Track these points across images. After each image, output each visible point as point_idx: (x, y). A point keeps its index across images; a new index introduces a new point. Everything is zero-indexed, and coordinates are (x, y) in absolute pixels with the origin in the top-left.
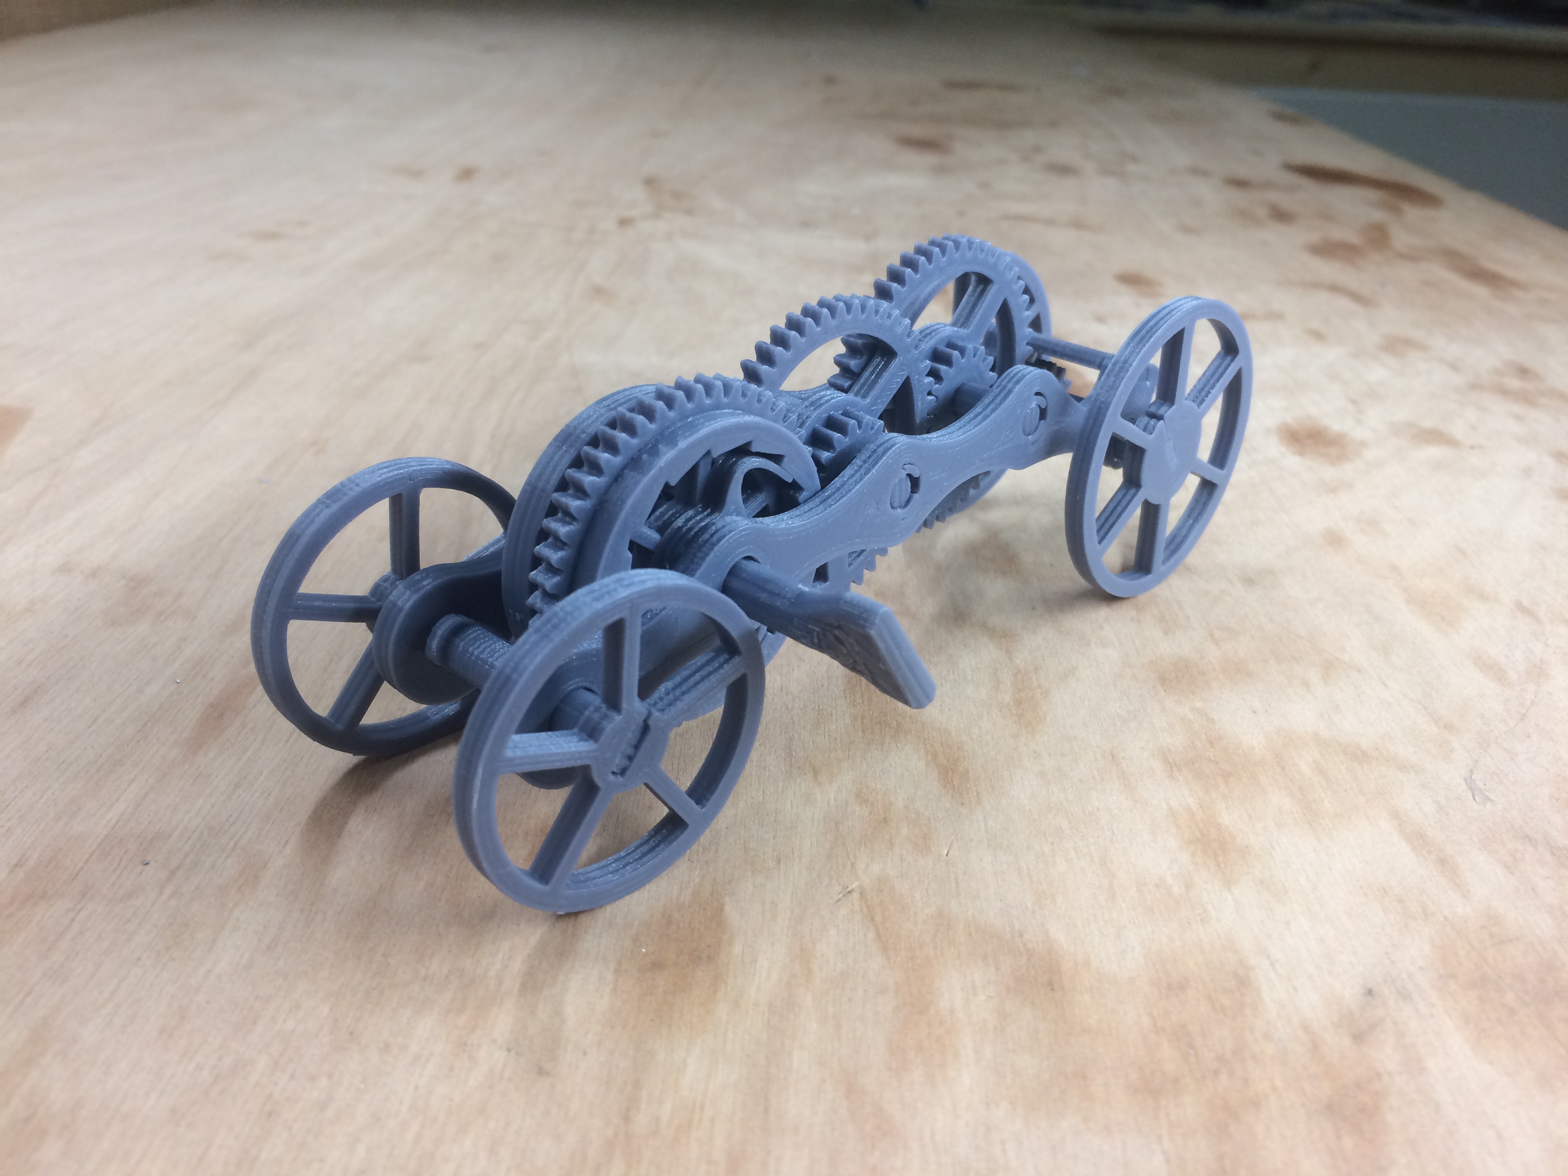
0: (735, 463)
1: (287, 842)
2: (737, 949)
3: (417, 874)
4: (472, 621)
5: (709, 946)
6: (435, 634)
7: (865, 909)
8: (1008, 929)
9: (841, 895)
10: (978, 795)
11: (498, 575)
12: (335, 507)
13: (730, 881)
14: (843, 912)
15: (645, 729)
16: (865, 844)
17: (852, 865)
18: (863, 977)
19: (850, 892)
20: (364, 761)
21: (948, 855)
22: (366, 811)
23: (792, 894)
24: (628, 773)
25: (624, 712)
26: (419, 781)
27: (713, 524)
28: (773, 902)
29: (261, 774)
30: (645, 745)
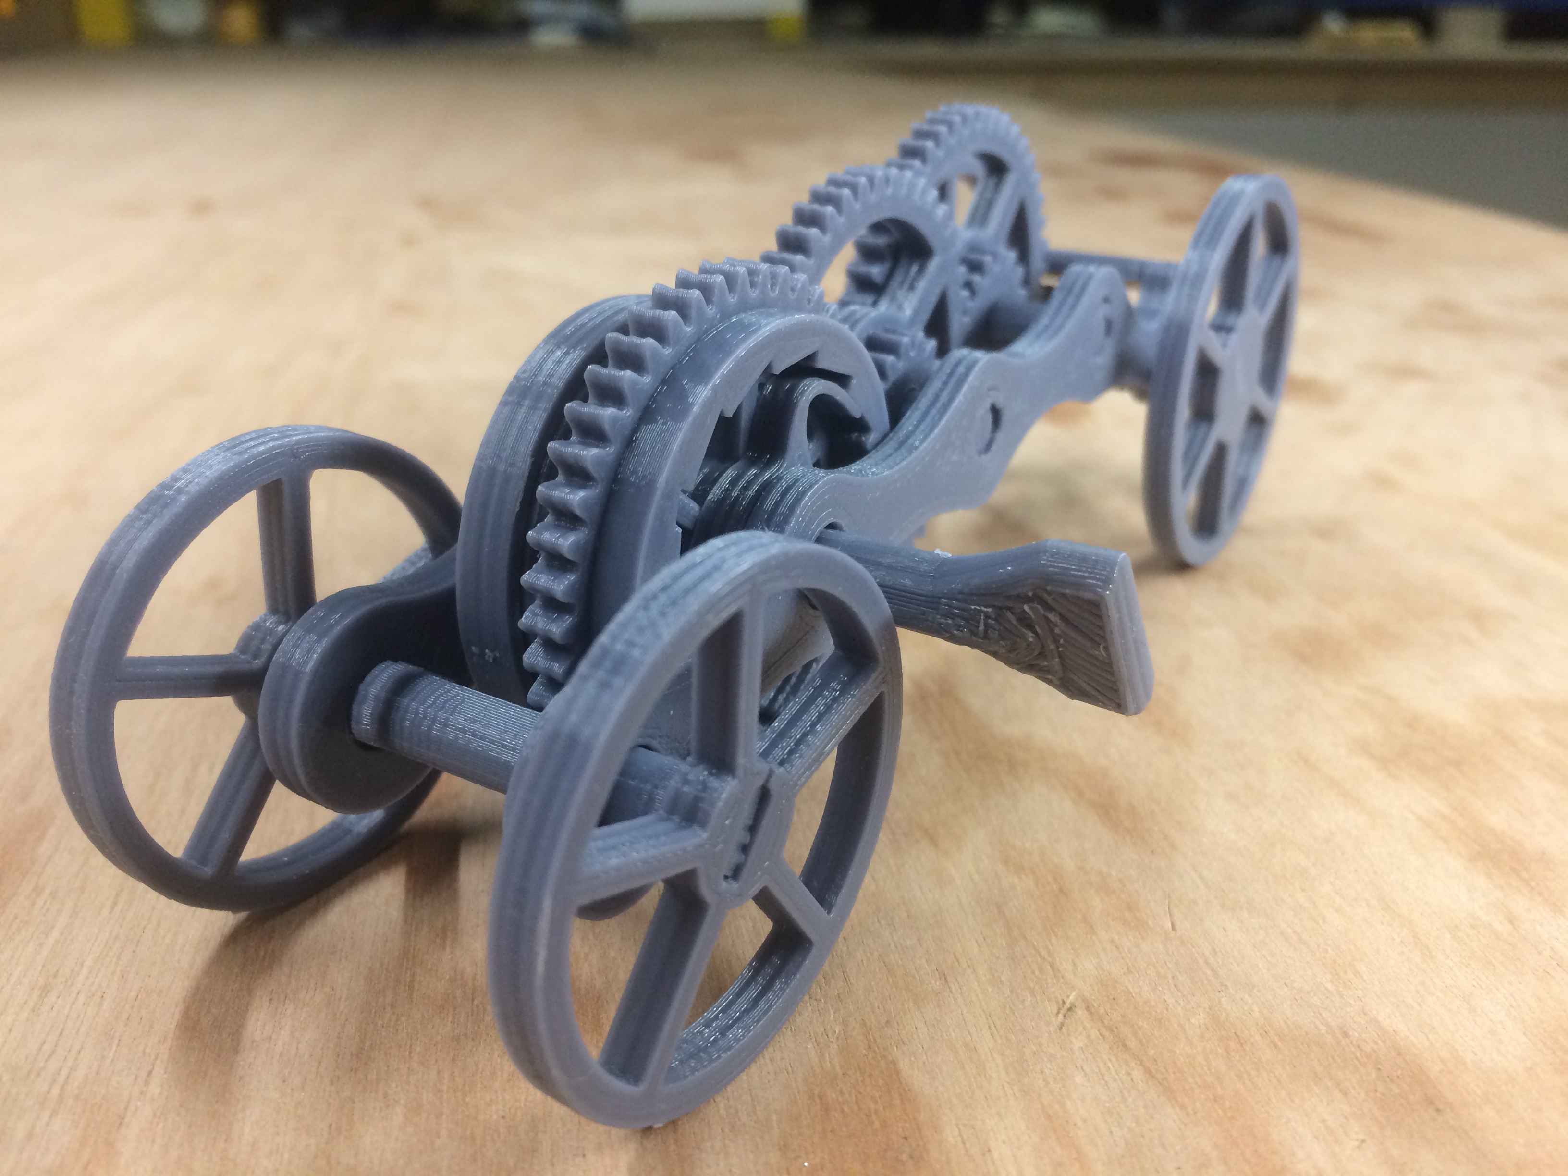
0: (793, 389)
1: (150, 1073)
2: (951, 1135)
3: (386, 1095)
4: (421, 669)
5: (906, 1138)
6: (365, 697)
7: (1106, 1034)
8: (1323, 1029)
9: (1061, 1016)
10: (1166, 837)
11: (450, 594)
12: (167, 516)
13: (887, 1022)
14: (1077, 1043)
15: (764, 795)
16: (1053, 932)
17: (1052, 965)
18: (1164, 1146)
19: (1070, 1009)
20: (247, 919)
21: (1177, 928)
22: (271, 1000)
23: (990, 1027)
24: (745, 872)
25: (740, 772)
26: (344, 940)
27: (779, 478)
28: (966, 1045)
29: (82, 965)
30: (767, 822)
